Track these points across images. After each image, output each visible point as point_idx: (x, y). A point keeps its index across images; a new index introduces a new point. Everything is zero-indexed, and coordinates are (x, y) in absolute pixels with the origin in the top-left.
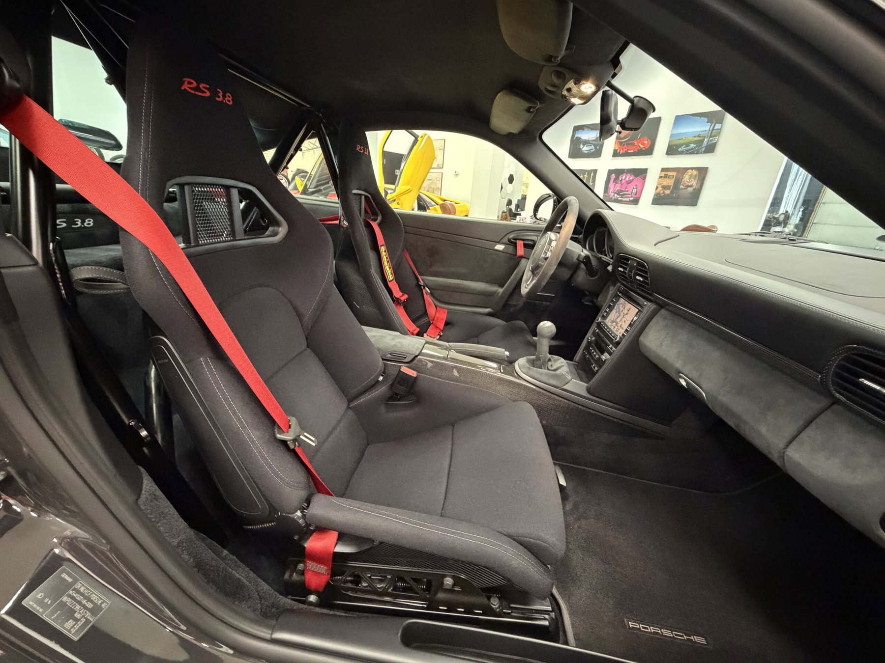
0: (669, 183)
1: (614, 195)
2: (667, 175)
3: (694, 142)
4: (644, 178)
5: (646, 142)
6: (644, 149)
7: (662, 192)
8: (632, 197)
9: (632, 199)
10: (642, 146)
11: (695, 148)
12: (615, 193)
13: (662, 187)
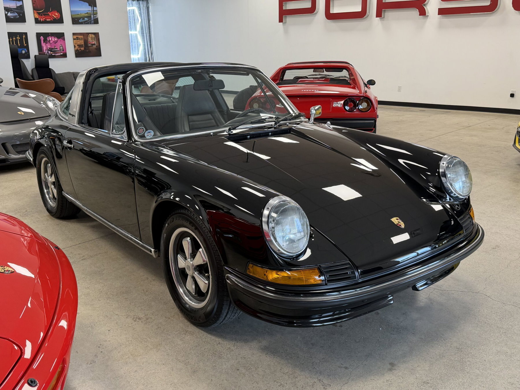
0: (81, 43)
1: (48, 52)
2: (78, 37)
3: (87, 17)
4: (64, 40)
5: (57, 14)
6: (57, 19)
7: (79, 49)
8: (61, 53)
9: (62, 54)
10: (55, 17)
11: (88, 21)
12: (48, 50)
13: (78, 46)
